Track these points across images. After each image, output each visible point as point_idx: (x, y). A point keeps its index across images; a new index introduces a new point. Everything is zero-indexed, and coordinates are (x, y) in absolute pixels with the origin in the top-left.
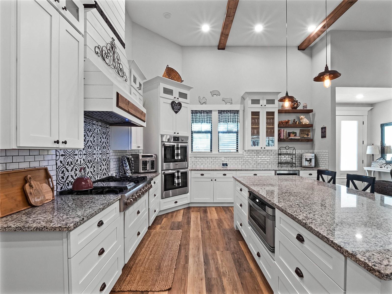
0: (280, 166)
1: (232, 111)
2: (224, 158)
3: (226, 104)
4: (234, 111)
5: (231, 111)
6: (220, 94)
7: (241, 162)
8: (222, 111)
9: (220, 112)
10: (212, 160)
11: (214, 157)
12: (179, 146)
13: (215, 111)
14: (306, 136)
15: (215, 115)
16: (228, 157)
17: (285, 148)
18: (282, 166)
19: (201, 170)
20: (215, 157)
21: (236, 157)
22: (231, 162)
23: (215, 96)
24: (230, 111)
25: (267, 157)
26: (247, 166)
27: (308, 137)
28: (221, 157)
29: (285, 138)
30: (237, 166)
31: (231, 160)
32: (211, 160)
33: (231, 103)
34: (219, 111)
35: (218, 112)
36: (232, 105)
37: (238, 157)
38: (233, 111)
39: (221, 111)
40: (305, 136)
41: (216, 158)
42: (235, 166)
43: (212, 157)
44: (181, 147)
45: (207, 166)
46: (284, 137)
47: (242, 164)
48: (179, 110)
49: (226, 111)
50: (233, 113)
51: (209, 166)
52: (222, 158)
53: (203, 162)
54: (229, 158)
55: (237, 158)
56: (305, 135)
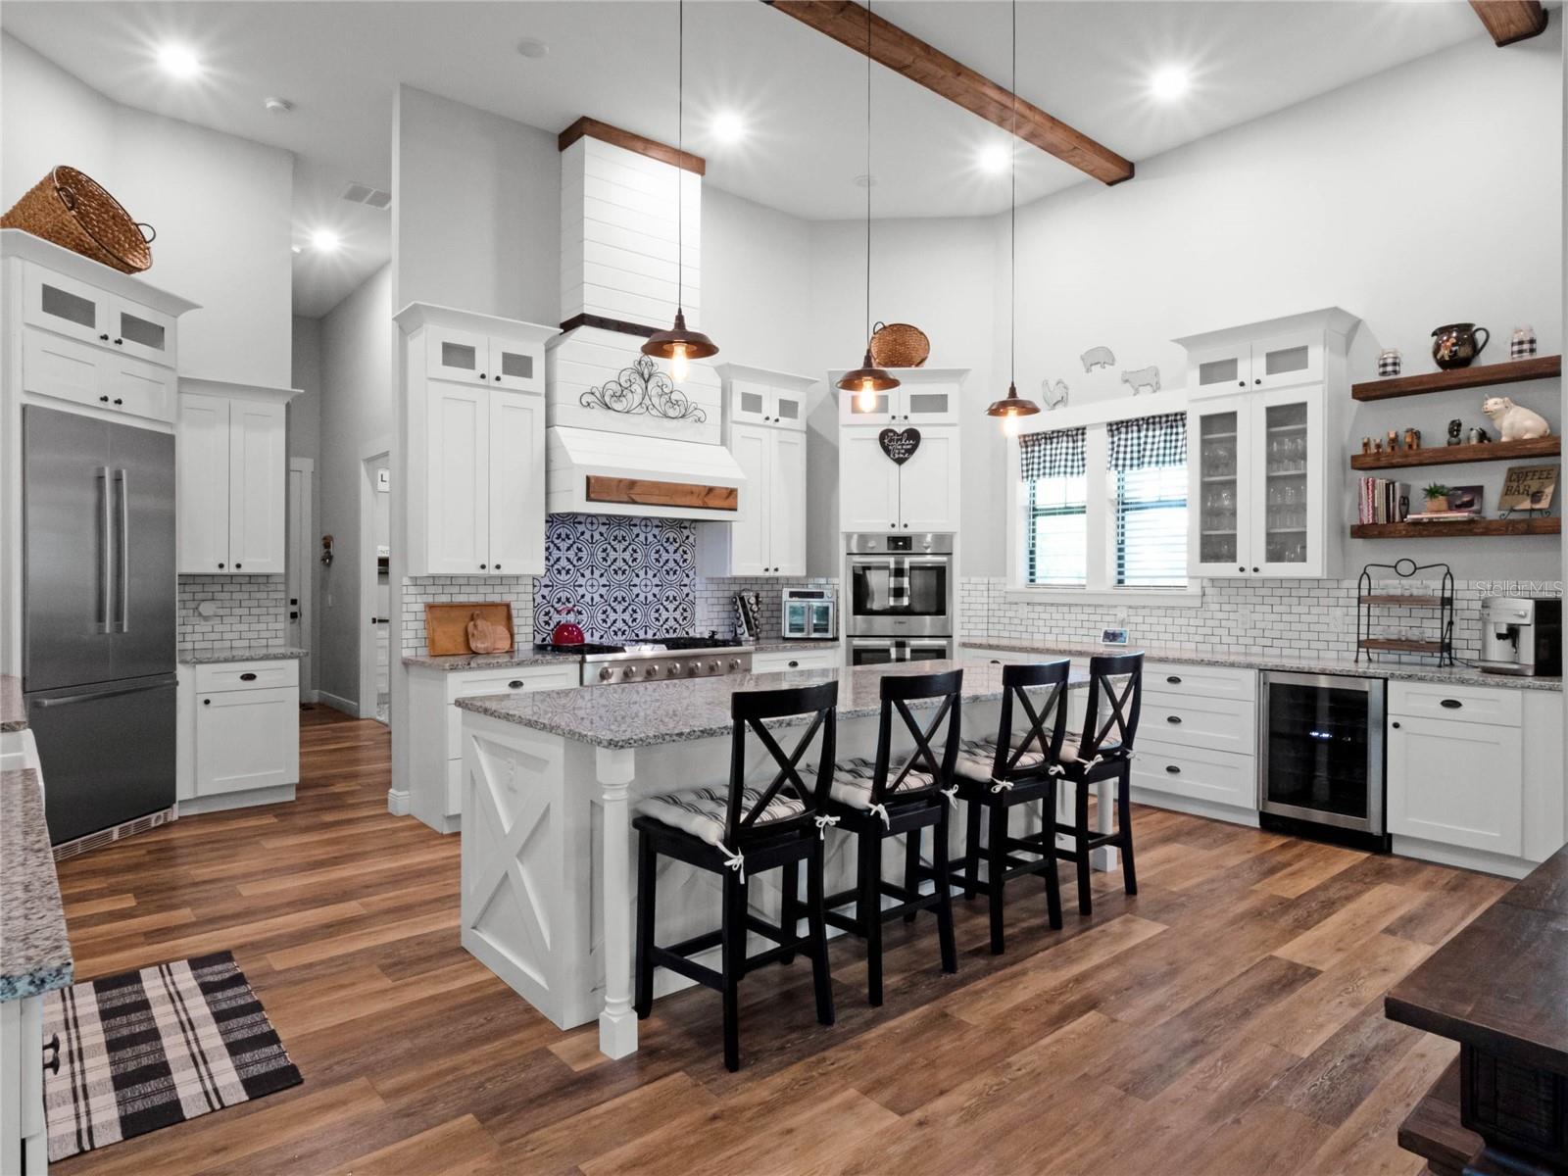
0: (1363, 656)
1: (1160, 417)
2: (1125, 609)
3: (1137, 392)
4: (1167, 416)
5: (1157, 420)
6: (1113, 360)
7: (1192, 630)
8: (1122, 422)
9: (1115, 427)
10: (1086, 617)
11: (1089, 605)
12: (907, 566)
13: (1095, 426)
14: (1527, 504)
15: (1097, 443)
16: (1144, 607)
17: (1395, 567)
18: (1374, 657)
19: (990, 647)
20: (1096, 606)
21: (1173, 608)
22: (1154, 628)
23: (1096, 369)
24: (1151, 421)
25: (1314, 610)
26: (1218, 648)
27: (1537, 506)
28: (1116, 606)
29: (1382, 520)
30: (1177, 645)
31: (1154, 620)
32: (1081, 617)
33: (1156, 388)
34: (1110, 425)
35: (1105, 430)
36: (1158, 393)
37: (1181, 608)
38: (1164, 419)
39: (1117, 424)
40: (1518, 503)
41: (1099, 611)
42: (1170, 644)
43: (1082, 606)
44: (911, 568)
45: (1066, 638)
46: (1373, 517)
47: (1200, 638)
48: (911, 451)
49: (1137, 420)
50: (1164, 425)
51: (1073, 639)
52: (1119, 608)
53: (1053, 623)
54: (1147, 612)
55: (1177, 613)
56: (1524, 500)
